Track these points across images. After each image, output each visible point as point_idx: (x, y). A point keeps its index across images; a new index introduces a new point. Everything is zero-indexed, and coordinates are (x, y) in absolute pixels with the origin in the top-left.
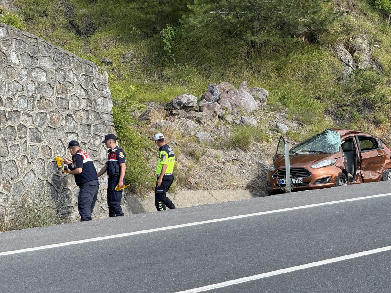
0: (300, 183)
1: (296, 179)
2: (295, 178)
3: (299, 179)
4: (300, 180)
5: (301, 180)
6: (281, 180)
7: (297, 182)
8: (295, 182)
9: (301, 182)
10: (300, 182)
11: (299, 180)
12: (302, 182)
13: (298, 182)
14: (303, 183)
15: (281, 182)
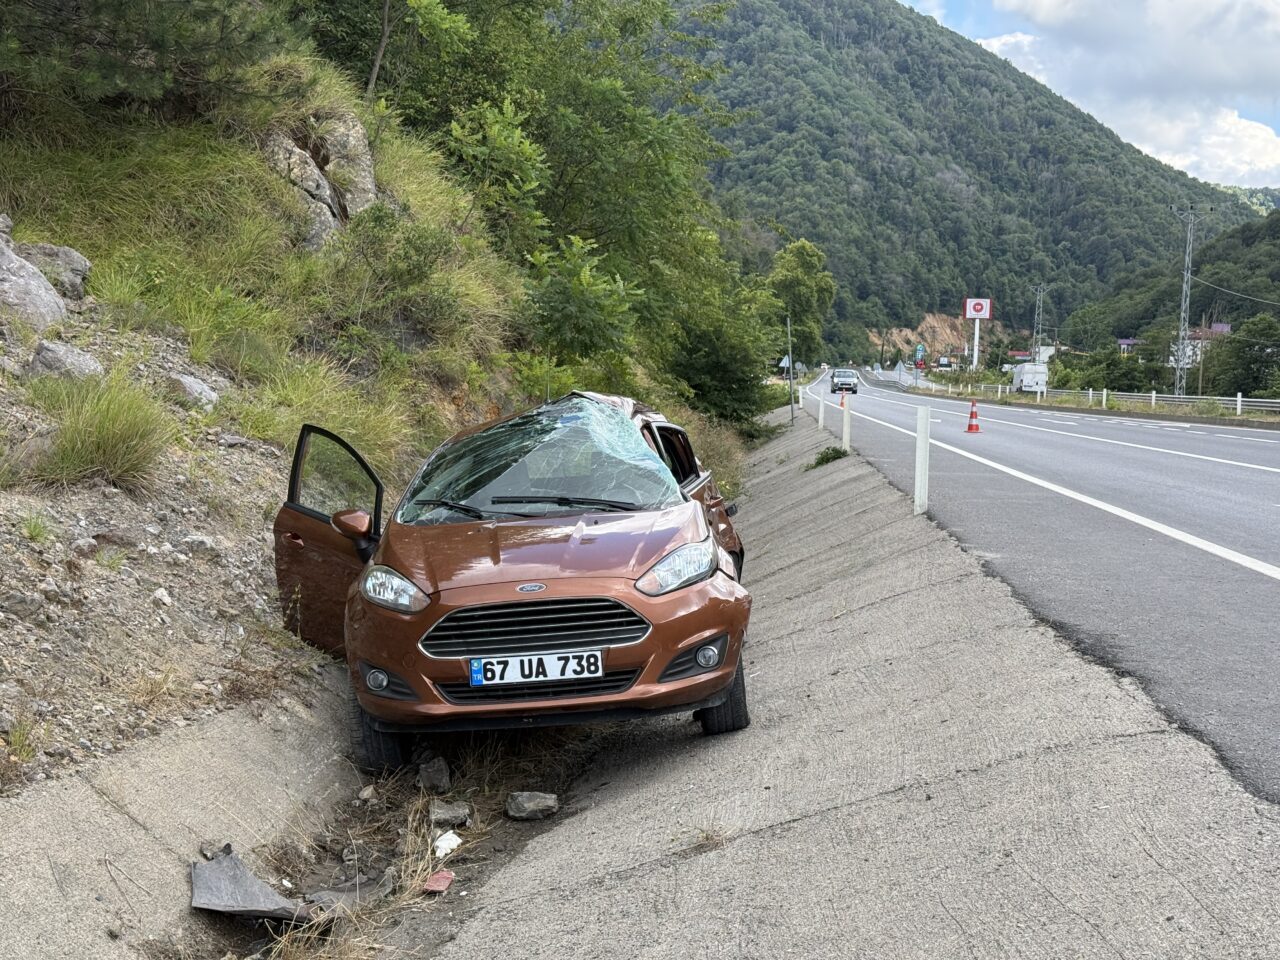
0: (586, 675)
1: (567, 659)
2: (563, 652)
3: (585, 655)
4: (589, 664)
5: (595, 664)
6: (475, 665)
7: (569, 675)
8: (563, 673)
9: (596, 671)
10: (590, 672)
11: (584, 663)
12: (600, 674)
13: (575, 672)
14: (606, 674)
15: (477, 672)
